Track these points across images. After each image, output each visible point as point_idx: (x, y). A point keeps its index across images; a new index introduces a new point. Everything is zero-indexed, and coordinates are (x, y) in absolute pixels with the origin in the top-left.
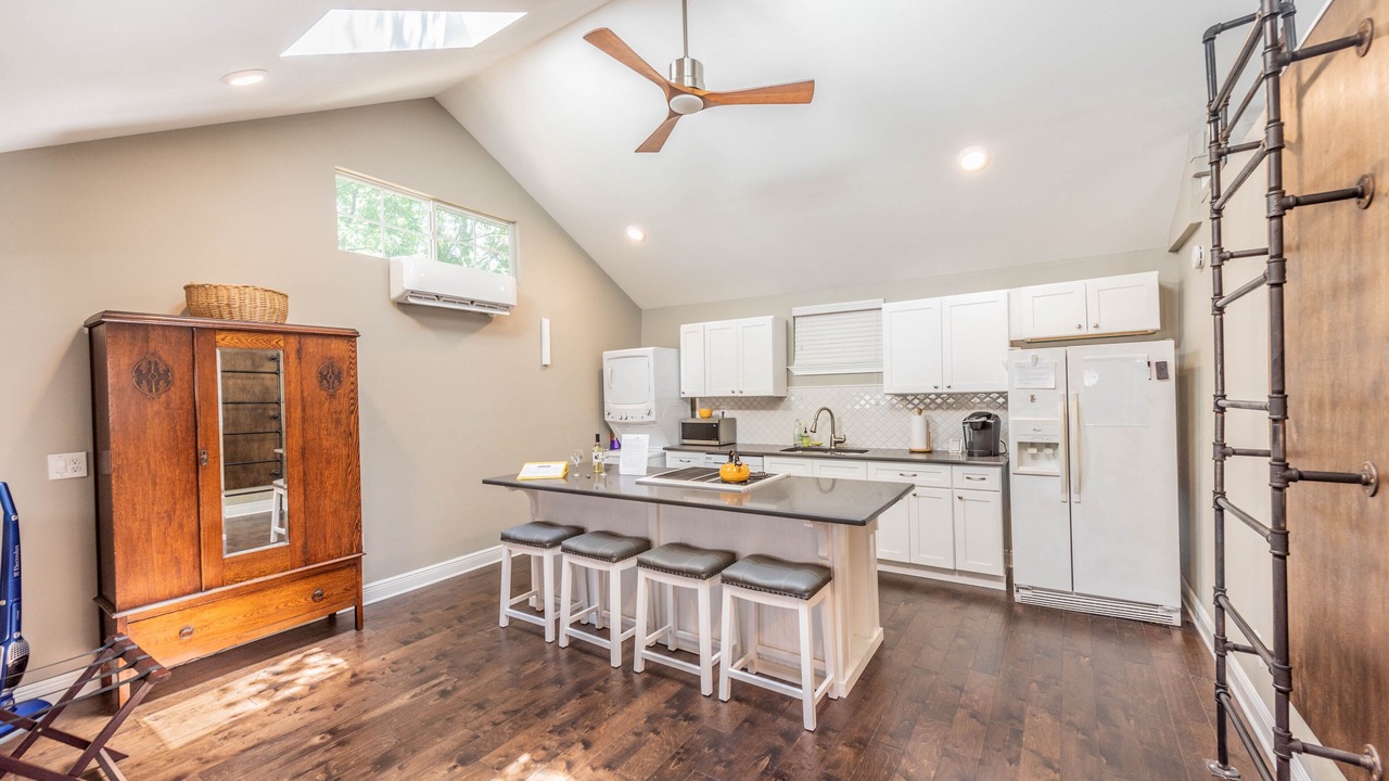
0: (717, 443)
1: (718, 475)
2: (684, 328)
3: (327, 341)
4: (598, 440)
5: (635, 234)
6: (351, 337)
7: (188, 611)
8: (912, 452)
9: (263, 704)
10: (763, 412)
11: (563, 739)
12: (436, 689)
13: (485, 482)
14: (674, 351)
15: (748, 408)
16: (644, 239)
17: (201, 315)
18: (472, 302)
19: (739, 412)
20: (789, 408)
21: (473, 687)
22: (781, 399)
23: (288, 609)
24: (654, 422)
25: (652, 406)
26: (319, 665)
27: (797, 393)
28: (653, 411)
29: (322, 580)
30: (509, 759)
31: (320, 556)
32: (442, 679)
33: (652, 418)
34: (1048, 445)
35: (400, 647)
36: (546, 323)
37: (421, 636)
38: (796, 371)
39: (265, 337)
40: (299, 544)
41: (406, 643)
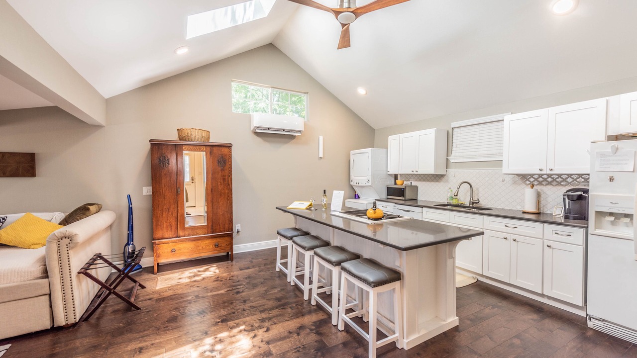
0: (404, 199)
1: (366, 215)
2: (390, 138)
3: (220, 148)
4: (325, 193)
5: (362, 91)
6: (229, 146)
7: (174, 243)
8: (524, 213)
9: (188, 280)
10: (433, 183)
11: (261, 324)
12: (236, 290)
13: (277, 208)
14: (384, 150)
15: (424, 181)
16: (367, 93)
17: (183, 140)
18: (284, 130)
19: (420, 182)
20: (447, 181)
21: (249, 293)
22: (443, 176)
23: (207, 249)
24: (371, 186)
25: (370, 178)
26: (213, 271)
27: (451, 172)
28: (370, 180)
29: (218, 240)
30: (238, 325)
31: (217, 230)
32: (241, 287)
33: (370, 184)
34: (627, 216)
35: (238, 271)
36: (321, 138)
37: (248, 268)
38: (452, 159)
39: (199, 147)
40: (210, 225)
41: (241, 270)
